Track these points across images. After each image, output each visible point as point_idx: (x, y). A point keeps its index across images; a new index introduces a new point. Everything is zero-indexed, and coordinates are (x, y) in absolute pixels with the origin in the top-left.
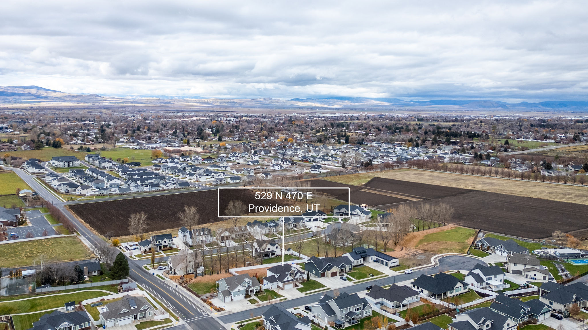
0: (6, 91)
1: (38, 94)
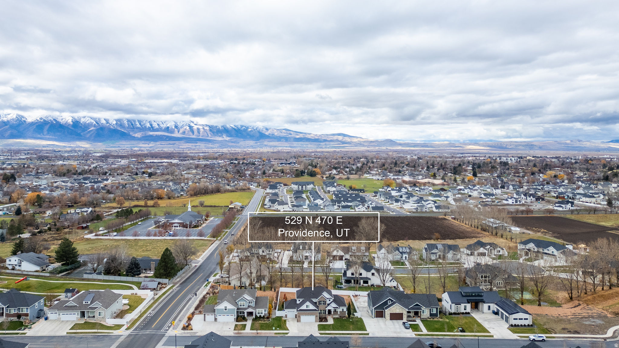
0: (320, 138)
1: (344, 140)
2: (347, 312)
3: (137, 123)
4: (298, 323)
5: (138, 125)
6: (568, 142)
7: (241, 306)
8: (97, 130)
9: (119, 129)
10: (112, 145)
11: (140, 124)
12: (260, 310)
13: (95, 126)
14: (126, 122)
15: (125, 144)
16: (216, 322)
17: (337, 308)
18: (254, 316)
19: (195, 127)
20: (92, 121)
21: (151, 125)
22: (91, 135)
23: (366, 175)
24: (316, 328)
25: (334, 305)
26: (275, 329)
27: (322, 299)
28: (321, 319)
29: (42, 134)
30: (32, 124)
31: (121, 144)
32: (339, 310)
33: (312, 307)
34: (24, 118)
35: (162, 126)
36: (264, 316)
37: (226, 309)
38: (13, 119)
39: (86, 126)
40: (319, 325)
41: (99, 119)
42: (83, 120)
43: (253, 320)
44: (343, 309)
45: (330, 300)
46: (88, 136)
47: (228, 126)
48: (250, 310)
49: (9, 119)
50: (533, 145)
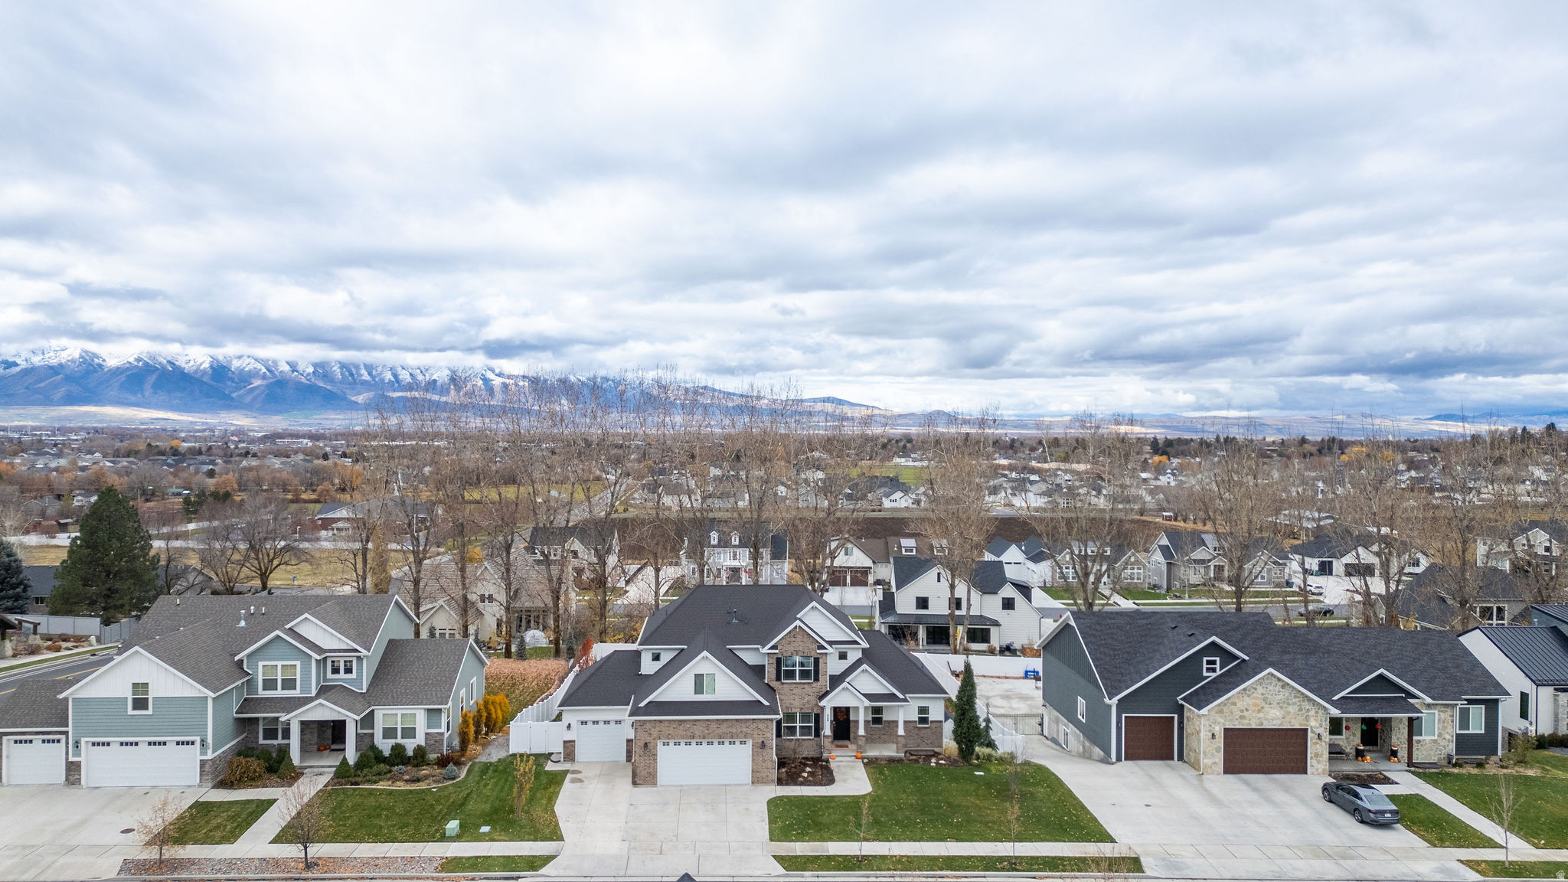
1: (838, 412)
2: (949, 726)
3: (363, 372)
4: (641, 790)
5: (366, 377)
6: (1340, 418)
7: (269, 684)
8: (269, 386)
9: (322, 385)
10: (303, 421)
11: (370, 374)
12: (399, 711)
13: (264, 377)
14: (336, 368)
15: (334, 419)
16: (73, 791)
17: (892, 697)
18: (351, 755)
19: (497, 382)
20: (259, 366)
21: (395, 376)
22: (254, 399)
23: (897, 460)
24: (759, 825)
25: (869, 681)
26: (467, 833)
27: (799, 644)
28: (790, 769)
29: (139, 396)
30: (117, 371)
31: (325, 419)
32: (904, 713)
33: (728, 687)
34: (98, 357)
35: (420, 377)
36: (420, 752)
37: (140, 704)
38: (73, 361)
39: (245, 377)
40: (773, 803)
41: (275, 362)
42: (236, 364)
43: (343, 773)
44: (923, 710)
45: (843, 656)
46: (248, 399)
47: (572, 378)
48: (325, 711)
49: (63, 361)
50: (1264, 424)
